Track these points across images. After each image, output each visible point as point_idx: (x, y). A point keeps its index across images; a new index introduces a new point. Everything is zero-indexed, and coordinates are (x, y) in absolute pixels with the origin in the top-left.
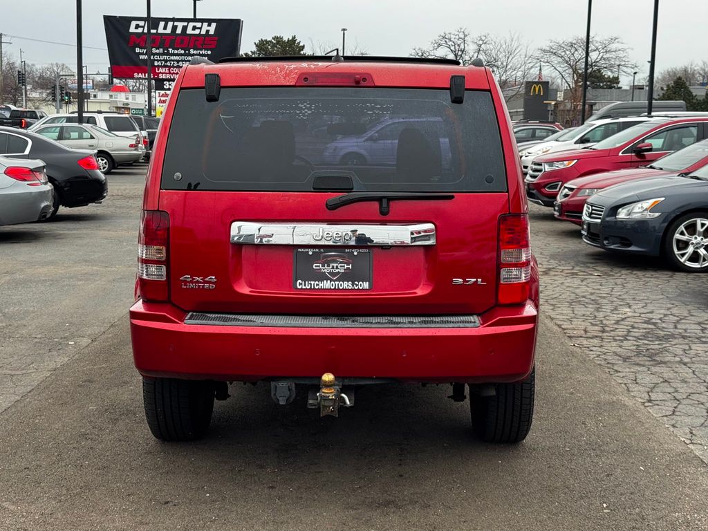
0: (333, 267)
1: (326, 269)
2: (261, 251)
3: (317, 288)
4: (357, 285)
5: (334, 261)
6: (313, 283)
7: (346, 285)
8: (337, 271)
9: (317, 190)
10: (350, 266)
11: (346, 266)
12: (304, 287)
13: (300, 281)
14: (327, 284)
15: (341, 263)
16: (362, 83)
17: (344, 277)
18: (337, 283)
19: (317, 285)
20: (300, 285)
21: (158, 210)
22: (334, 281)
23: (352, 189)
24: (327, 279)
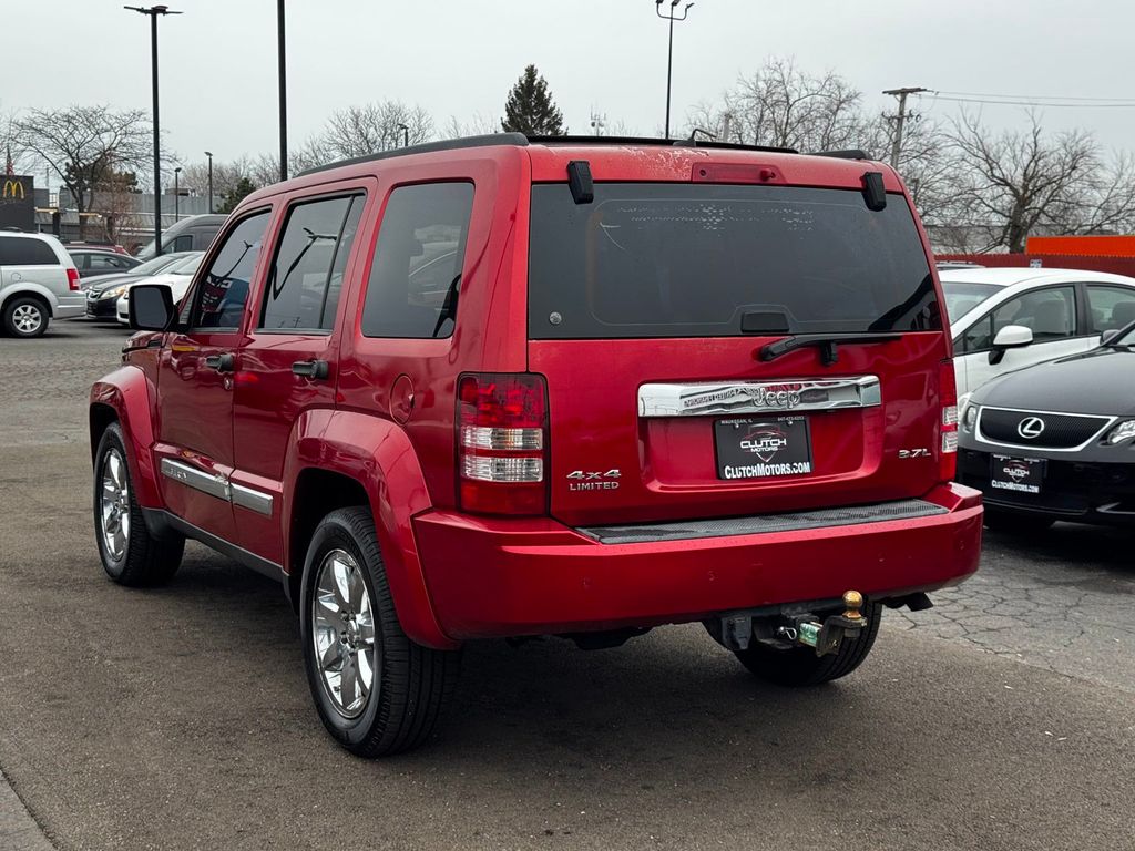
0: (764, 445)
1: (756, 448)
2: (673, 426)
3: (749, 475)
4: (796, 468)
5: (765, 436)
6: (744, 469)
7: (784, 469)
8: (769, 449)
9: (747, 333)
10: (785, 442)
11: (780, 442)
12: (734, 477)
13: (728, 468)
14: (760, 470)
15: (773, 437)
16: (771, 180)
17: (778, 458)
18: (772, 466)
19: (750, 471)
20: (730, 473)
21: (527, 372)
22: (769, 464)
23: (787, 330)
24: (761, 462)
